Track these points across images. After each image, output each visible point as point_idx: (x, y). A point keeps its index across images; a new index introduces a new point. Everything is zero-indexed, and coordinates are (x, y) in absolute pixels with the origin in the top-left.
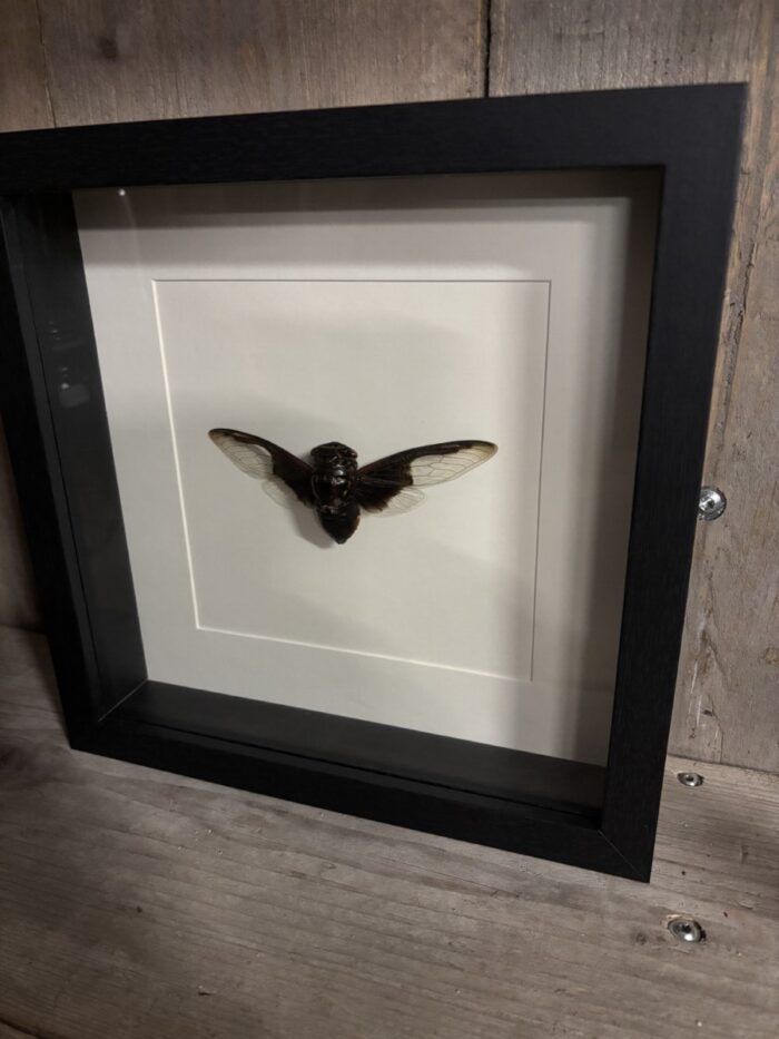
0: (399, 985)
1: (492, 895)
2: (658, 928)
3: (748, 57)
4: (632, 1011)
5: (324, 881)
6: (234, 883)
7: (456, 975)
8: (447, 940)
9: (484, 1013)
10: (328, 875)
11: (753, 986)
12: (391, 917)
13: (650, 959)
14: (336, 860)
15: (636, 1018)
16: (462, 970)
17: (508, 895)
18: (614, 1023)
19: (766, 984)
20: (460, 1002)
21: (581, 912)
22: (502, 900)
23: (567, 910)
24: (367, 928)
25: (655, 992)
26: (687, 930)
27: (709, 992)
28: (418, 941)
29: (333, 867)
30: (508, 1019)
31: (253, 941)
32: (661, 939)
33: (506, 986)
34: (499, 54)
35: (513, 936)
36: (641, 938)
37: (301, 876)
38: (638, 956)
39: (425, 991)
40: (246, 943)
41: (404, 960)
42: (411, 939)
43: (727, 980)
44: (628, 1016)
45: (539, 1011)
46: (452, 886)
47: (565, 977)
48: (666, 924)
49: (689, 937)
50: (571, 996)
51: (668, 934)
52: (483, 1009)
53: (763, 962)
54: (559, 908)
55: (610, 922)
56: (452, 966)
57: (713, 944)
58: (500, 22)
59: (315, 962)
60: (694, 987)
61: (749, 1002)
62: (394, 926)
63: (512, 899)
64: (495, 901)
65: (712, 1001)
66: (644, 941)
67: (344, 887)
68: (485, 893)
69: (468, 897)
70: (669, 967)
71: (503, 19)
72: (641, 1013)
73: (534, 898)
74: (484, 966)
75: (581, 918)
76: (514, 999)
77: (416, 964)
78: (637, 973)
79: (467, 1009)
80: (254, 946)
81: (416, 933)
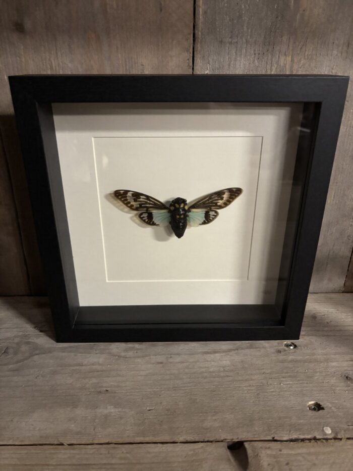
0: (214, 387)
1: (229, 351)
2: (282, 347)
3: (285, 55)
4: (287, 373)
5: (171, 363)
6: (138, 372)
7: (230, 379)
8: (223, 369)
9: (245, 386)
10: (171, 360)
11: (315, 356)
12: (201, 368)
13: (285, 357)
14: (171, 355)
15: (289, 374)
16: (232, 376)
17: (234, 350)
18: (283, 378)
19: (319, 355)
20: (236, 386)
21: (258, 349)
22: (233, 352)
23: (255, 350)
24: (194, 373)
25: (290, 365)
26: (291, 345)
27: (305, 361)
28: (213, 372)
29: (171, 357)
30: (253, 386)
31: (157, 388)
32: (285, 350)
33: (247, 377)
34: (198, 46)
35: (242, 362)
36: (279, 352)
37: (161, 363)
38: (281, 357)
39: (223, 386)
40: (155, 390)
41: (212, 379)
42: (210, 372)
43: (308, 357)
44: (286, 375)
45: (261, 381)
46: (215, 352)
47: (263, 369)
48: (284, 345)
49: (292, 348)
50: (268, 374)
51: (286, 348)
52: (245, 385)
53: (315, 349)
54: (252, 350)
55: (268, 349)
56: (228, 376)
57: (299, 348)
58: (199, 34)
59: (183, 388)
60: (300, 361)
61: (316, 361)
62: (204, 370)
63: (237, 351)
64: (231, 353)
65: (306, 364)
66: (280, 352)
67: (179, 362)
68: (226, 351)
69: (222, 354)
70: (290, 358)
71: (200, 33)
72: (289, 373)
73: (242, 349)
74: (238, 373)
75: (260, 351)
76: (252, 380)
77: (217, 379)
78: (283, 362)
79: (239, 387)
80: (158, 390)
81: (211, 370)
